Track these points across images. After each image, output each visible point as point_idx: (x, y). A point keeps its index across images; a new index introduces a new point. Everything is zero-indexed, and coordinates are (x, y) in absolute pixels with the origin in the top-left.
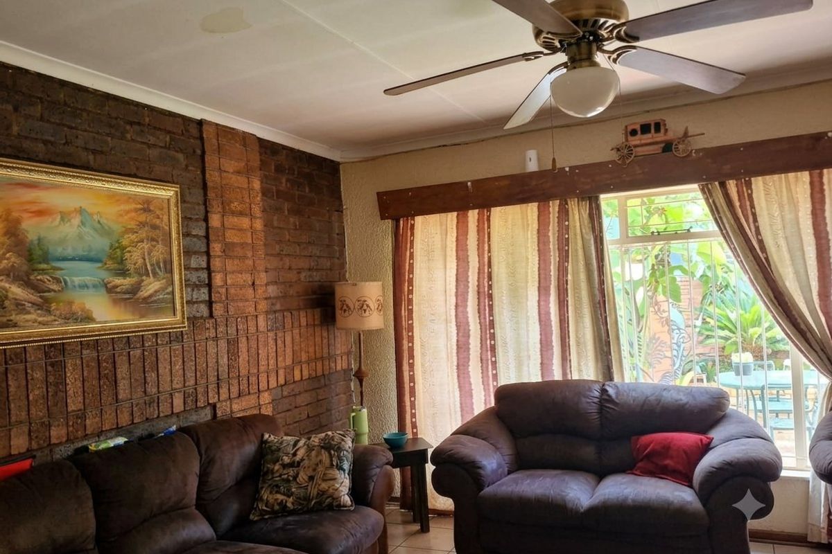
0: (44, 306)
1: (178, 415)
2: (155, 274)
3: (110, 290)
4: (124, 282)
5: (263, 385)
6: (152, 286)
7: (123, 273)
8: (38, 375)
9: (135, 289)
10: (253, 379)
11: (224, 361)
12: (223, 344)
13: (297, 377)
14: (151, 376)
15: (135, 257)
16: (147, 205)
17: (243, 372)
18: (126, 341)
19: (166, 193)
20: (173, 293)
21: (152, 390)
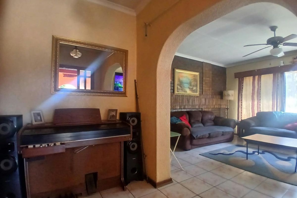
0: (182, 90)
1: (197, 109)
2: (195, 86)
3: (189, 88)
4: (191, 87)
5: (210, 107)
6: (195, 88)
7: (191, 86)
8: (181, 99)
9: (192, 88)
10: (208, 106)
11: (204, 102)
12: (204, 99)
13: (216, 107)
14: (194, 102)
15: (193, 84)
16: (195, 76)
17: (207, 104)
18: (190, 96)
19: (197, 74)
20: (197, 90)
21: (194, 104)
